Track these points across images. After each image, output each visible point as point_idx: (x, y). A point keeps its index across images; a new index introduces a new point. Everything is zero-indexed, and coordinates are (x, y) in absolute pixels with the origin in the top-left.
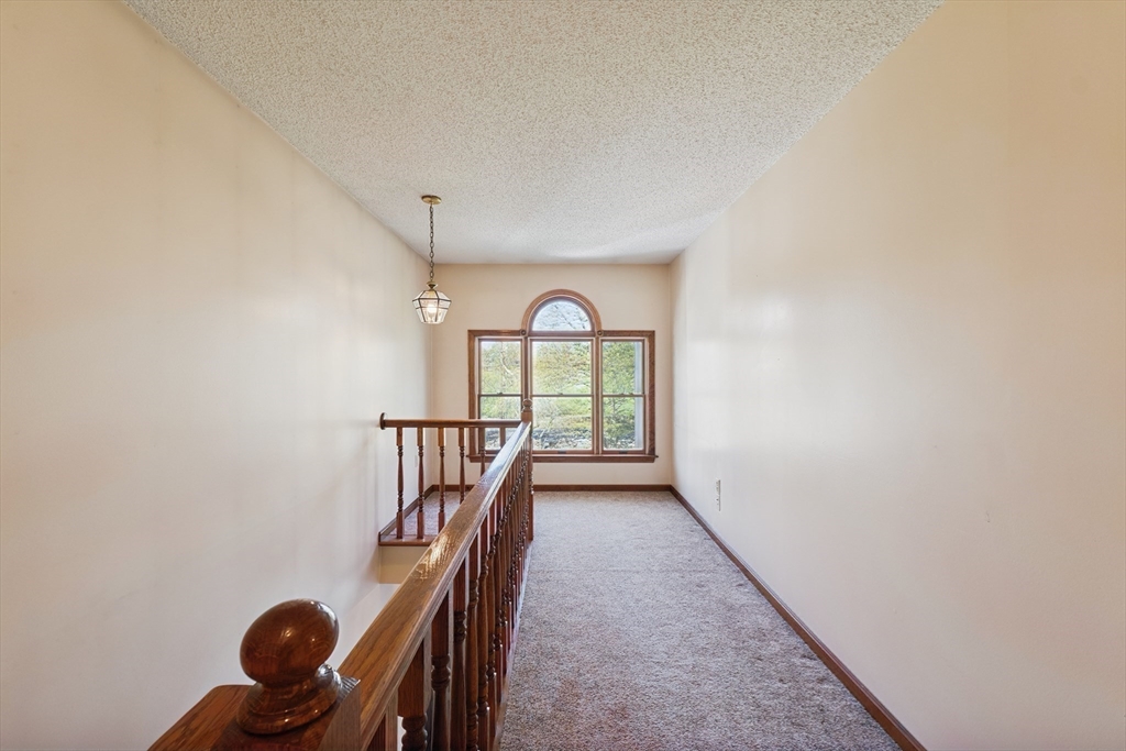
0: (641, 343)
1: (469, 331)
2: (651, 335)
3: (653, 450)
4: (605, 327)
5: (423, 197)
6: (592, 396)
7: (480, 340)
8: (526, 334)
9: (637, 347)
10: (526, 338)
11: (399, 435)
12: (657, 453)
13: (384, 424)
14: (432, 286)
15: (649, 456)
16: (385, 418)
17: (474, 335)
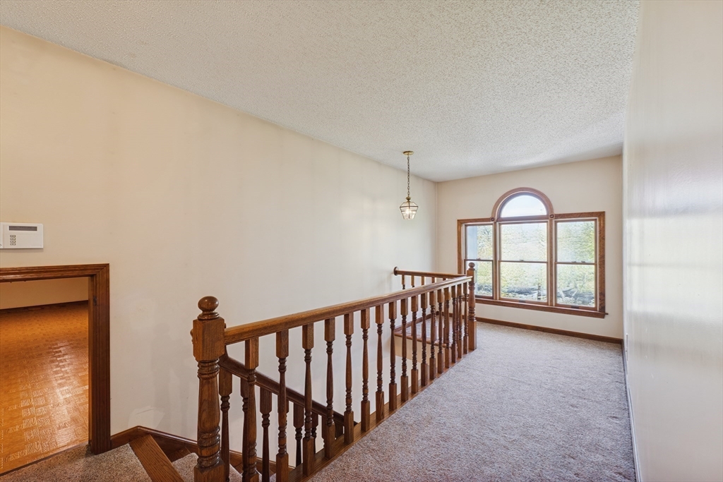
0: (593, 222)
1: (458, 220)
2: (601, 215)
3: (603, 308)
4: (556, 212)
5: (404, 152)
6: (547, 263)
7: (466, 226)
8: (496, 220)
9: (591, 224)
10: (495, 223)
11: (403, 279)
12: (607, 311)
13: (396, 273)
14: (408, 199)
15: (601, 312)
16: (397, 269)
17: (460, 222)
